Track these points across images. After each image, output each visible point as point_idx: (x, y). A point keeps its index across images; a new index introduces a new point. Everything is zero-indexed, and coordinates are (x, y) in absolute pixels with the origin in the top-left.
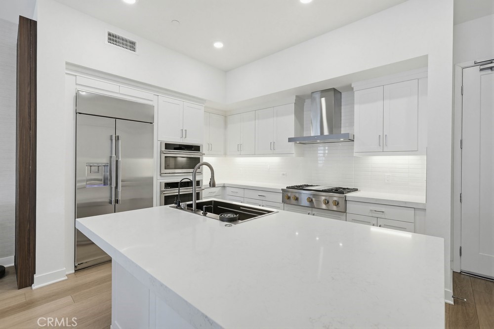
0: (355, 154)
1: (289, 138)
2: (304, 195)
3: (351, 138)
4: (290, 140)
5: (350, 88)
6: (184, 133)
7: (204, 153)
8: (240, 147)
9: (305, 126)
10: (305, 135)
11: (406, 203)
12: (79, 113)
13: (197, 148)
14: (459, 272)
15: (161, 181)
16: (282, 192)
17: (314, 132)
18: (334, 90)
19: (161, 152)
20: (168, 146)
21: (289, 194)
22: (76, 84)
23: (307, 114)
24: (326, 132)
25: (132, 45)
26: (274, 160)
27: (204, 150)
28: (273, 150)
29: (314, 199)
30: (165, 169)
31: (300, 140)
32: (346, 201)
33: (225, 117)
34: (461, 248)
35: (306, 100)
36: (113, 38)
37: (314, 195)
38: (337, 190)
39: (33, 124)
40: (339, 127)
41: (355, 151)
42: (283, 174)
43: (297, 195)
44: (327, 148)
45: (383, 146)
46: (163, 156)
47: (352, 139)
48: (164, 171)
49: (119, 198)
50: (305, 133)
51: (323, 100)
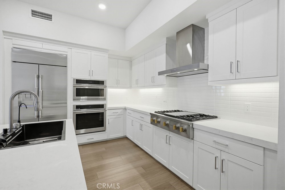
0: (209, 84)
1: (158, 72)
4: (160, 73)
6: (91, 73)
7: (107, 86)
8: (137, 82)
11: (252, 139)
13: (102, 83)
16: (150, 115)
19: (74, 85)
20: (78, 81)
25: (49, 17)
26: (158, 91)
27: (107, 84)
28: (153, 83)
30: (76, 96)
32: (193, 128)
33: (130, 61)
36: (35, 13)
41: (209, 80)
45: (236, 74)
46: (75, 88)
47: (207, 69)
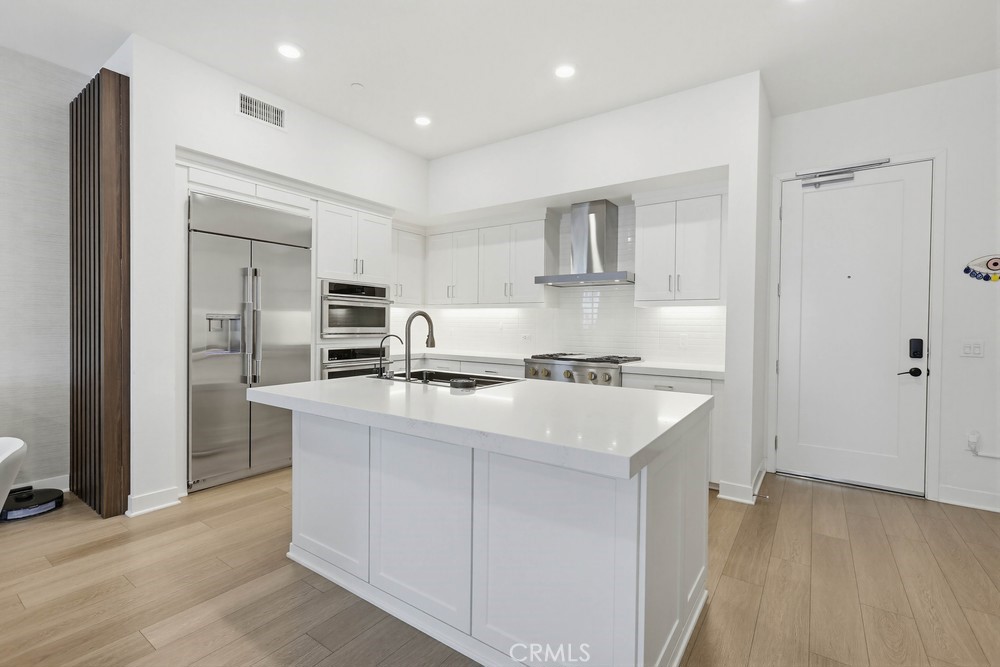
0: (636, 304)
1: (536, 278)
2: (561, 367)
3: (630, 278)
4: (538, 280)
5: (629, 201)
6: (359, 265)
7: (391, 299)
8: (450, 292)
9: (561, 257)
10: (562, 272)
11: (701, 372)
12: (195, 231)
13: (379, 292)
14: (774, 472)
15: (322, 347)
16: (524, 363)
17: (576, 268)
18: (606, 202)
19: (323, 298)
20: (338, 288)
21: (536, 367)
22: (189, 181)
23: (566, 240)
24: (597, 268)
25: (277, 116)
26: (512, 313)
27: (391, 295)
28: (507, 296)
29: (575, 373)
30: (330, 326)
31: (554, 281)
32: (621, 373)
33: (423, 237)
34: (776, 437)
35: (564, 215)
36: (248, 105)
37: (575, 368)
38: (609, 360)
39: (126, 249)
40: (615, 261)
41: (636, 298)
42: (525, 338)
43: (549, 368)
44: (599, 294)
45: (675, 291)
46: (326, 304)
47: (632, 280)
48: (327, 330)
49: (259, 373)
50: (561, 268)
51: (592, 217)
